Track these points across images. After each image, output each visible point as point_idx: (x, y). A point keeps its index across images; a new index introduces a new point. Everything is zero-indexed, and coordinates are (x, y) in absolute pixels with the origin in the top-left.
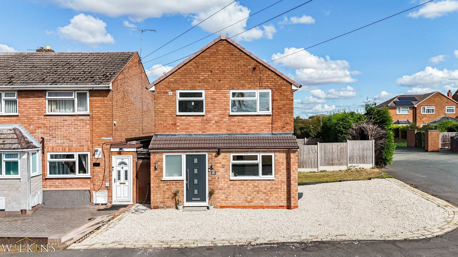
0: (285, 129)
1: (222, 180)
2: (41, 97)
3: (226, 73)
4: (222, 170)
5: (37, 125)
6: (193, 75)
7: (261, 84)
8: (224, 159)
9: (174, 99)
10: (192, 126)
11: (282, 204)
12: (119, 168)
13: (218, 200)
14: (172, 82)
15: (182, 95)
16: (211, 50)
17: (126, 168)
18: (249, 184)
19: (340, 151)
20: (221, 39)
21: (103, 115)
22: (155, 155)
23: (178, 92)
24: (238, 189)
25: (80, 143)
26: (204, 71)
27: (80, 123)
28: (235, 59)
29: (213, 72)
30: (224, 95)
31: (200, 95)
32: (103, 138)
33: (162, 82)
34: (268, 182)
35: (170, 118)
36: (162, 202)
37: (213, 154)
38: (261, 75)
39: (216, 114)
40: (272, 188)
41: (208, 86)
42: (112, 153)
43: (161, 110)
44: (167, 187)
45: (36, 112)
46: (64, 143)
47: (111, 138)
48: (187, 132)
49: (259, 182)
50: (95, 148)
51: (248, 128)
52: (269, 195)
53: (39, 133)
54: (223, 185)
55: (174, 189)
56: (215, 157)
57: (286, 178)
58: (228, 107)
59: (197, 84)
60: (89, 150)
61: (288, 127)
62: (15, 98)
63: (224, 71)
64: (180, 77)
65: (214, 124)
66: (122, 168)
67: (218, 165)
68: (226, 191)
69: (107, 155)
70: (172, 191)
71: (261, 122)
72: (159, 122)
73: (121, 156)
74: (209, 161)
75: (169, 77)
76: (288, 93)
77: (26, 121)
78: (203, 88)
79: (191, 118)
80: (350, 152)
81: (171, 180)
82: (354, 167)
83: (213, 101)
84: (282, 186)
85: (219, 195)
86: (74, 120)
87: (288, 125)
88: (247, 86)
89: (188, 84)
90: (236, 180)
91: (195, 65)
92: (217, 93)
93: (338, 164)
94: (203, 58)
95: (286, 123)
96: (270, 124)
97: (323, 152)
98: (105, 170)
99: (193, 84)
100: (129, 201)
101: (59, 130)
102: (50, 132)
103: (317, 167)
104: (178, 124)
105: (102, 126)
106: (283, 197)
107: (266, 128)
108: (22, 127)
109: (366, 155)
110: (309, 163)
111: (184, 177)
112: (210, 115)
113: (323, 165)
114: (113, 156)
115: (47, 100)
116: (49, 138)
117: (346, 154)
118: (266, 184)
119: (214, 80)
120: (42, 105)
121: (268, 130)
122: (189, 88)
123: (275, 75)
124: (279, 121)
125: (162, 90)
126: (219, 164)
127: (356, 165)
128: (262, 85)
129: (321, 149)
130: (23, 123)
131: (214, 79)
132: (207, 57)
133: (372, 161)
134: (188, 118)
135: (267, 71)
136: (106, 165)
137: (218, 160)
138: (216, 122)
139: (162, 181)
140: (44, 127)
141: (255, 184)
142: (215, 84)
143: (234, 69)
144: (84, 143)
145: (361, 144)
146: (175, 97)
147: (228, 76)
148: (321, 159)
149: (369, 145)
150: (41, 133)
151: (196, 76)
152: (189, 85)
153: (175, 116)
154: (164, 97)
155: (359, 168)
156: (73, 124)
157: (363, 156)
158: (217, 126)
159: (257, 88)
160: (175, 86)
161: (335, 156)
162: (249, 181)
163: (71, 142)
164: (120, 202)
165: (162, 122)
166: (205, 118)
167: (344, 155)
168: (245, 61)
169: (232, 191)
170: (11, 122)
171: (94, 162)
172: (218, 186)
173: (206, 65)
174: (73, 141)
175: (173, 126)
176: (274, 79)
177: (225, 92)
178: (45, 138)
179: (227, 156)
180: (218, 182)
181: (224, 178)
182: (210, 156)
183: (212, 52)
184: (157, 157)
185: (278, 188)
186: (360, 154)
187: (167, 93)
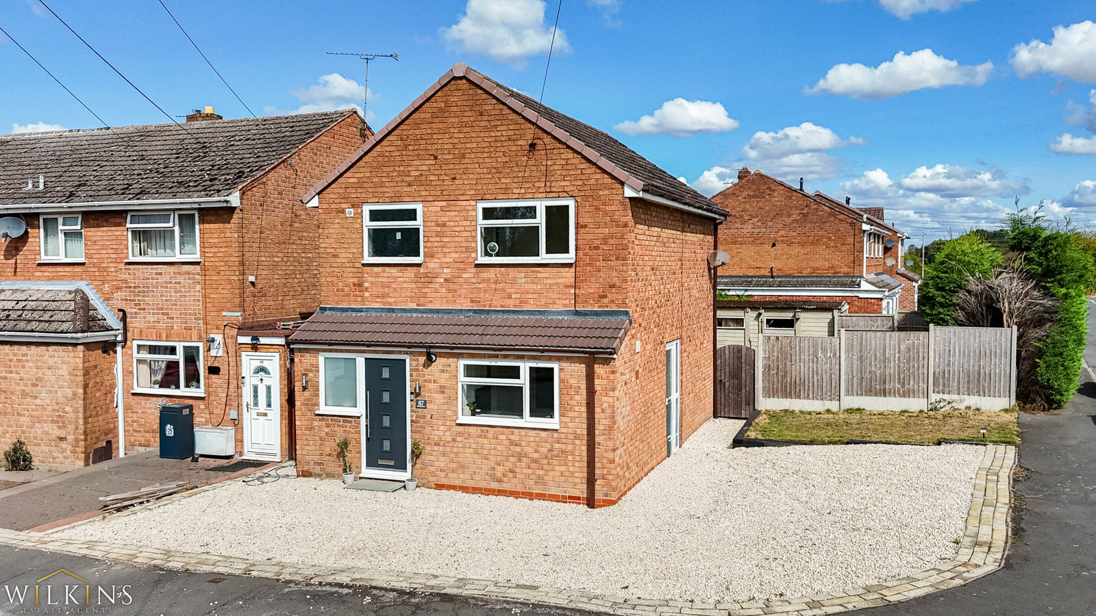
0: (606, 300)
1: (440, 423)
2: (119, 225)
3: (467, 161)
4: (439, 398)
5: (115, 283)
6: (397, 169)
7: (548, 184)
8: (443, 371)
9: (358, 226)
10: (395, 289)
11: (577, 493)
12: (255, 381)
13: (432, 469)
14: (352, 186)
15: (375, 216)
16: (435, 105)
17: (267, 381)
18: (501, 437)
19: (907, 356)
20: (454, 77)
21: (223, 264)
22: (303, 356)
23: (367, 209)
24: (474, 446)
25: (186, 323)
26: (418, 157)
27: (185, 279)
28: (487, 123)
29: (439, 158)
30: (464, 213)
31: (411, 214)
32: (224, 313)
33: (333, 186)
34: (544, 434)
35: (349, 270)
36: (319, 464)
37: (420, 358)
38: (549, 163)
39: (447, 260)
40: (552, 451)
41: (427, 193)
42: (241, 346)
43: (332, 250)
44: (327, 430)
45: (112, 256)
46: (159, 322)
47: (239, 314)
48: (384, 303)
49: (523, 432)
50: (210, 334)
51: (518, 296)
52: (546, 467)
53: (118, 299)
54: (441, 433)
55: (340, 435)
56: (424, 366)
57: (585, 426)
58: (473, 245)
59: (405, 189)
60: (200, 339)
61: (615, 296)
62: (78, 227)
63: (463, 157)
64: (368, 174)
65: (441, 285)
66: (262, 380)
67: (432, 386)
68: (448, 449)
69: (232, 350)
70: (338, 441)
71: (549, 281)
72: (328, 279)
73: (257, 354)
74: (411, 375)
75: (347, 174)
76: (613, 208)
77: (97, 274)
78: (418, 199)
79: (394, 270)
80: (937, 360)
81: (334, 416)
82: (949, 403)
83: (439, 228)
84: (575, 447)
85: (434, 459)
86: (174, 272)
87: (614, 290)
88: (515, 191)
89: (385, 189)
90: (469, 425)
91: (399, 143)
92: (448, 209)
93: (899, 394)
94: (417, 125)
95: (610, 287)
96: (571, 286)
97: (855, 357)
98: (229, 384)
99: (396, 189)
100: (275, 455)
101: (150, 295)
102: (136, 298)
103: (838, 398)
104: (366, 285)
105: (222, 286)
106: (577, 475)
107: (560, 296)
108: (91, 286)
109: (987, 371)
110: (816, 386)
111: (360, 410)
112: (433, 265)
113: (855, 394)
114: (243, 354)
115: (130, 230)
116: (134, 310)
117: (926, 366)
118: (537, 439)
119: (441, 178)
120: (121, 241)
121: (567, 302)
122: (387, 200)
123: (583, 161)
124: (593, 279)
125: (333, 206)
126: (433, 384)
127: (955, 397)
128: (550, 187)
129: (850, 349)
130: (93, 279)
131: (441, 175)
132: (424, 121)
133: (1008, 388)
134: (387, 269)
135: (562, 151)
136: (231, 372)
137: (432, 375)
138: (446, 280)
139: (317, 415)
140: (126, 287)
141: (511, 437)
142: (444, 188)
143: (486, 150)
144: (192, 323)
145: (972, 338)
146: (359, 221)
147: (472, 166)
148: (850, 377)
149: (1003, 340)
150: (122, 300)
151: (402, 168)
152: (389, 191)
153: (360, 266)
154: (337, 221)
155: (966, 408)
156: (173, 281)
157: (979, 374)
158: (449, 290)
159: (540, 195)
160: (359, 195)
161: (892, 368)
162: (500, 429)
163: (170, 321)
164: (258, 454)
165: (334, 279)
166: (422, 270)
167: (919, 367)
168: (511, 127)
169: (461, 450)
170: (73, 277)
171: (209, 365)
172: (432, 437)
173: (424, 142)
174: (173, 318)
175: (356, 289)
176: (579, 172)
177: (466, 208)
178: (128, 310)
179: (450, 366)
180: (432, 427)
181: (444, 417)
182: (414, 363)
183: (435, 110)
184: (306, 361)
185: (567, 452)
186: (969, 366)
187: (343, 211)
